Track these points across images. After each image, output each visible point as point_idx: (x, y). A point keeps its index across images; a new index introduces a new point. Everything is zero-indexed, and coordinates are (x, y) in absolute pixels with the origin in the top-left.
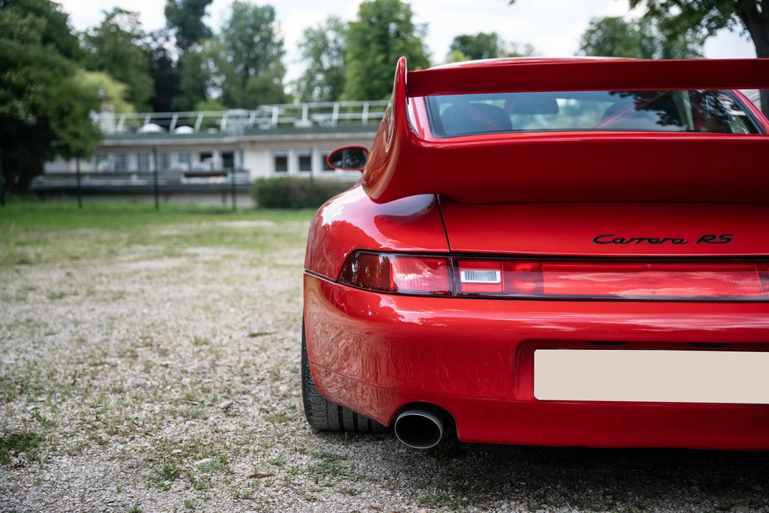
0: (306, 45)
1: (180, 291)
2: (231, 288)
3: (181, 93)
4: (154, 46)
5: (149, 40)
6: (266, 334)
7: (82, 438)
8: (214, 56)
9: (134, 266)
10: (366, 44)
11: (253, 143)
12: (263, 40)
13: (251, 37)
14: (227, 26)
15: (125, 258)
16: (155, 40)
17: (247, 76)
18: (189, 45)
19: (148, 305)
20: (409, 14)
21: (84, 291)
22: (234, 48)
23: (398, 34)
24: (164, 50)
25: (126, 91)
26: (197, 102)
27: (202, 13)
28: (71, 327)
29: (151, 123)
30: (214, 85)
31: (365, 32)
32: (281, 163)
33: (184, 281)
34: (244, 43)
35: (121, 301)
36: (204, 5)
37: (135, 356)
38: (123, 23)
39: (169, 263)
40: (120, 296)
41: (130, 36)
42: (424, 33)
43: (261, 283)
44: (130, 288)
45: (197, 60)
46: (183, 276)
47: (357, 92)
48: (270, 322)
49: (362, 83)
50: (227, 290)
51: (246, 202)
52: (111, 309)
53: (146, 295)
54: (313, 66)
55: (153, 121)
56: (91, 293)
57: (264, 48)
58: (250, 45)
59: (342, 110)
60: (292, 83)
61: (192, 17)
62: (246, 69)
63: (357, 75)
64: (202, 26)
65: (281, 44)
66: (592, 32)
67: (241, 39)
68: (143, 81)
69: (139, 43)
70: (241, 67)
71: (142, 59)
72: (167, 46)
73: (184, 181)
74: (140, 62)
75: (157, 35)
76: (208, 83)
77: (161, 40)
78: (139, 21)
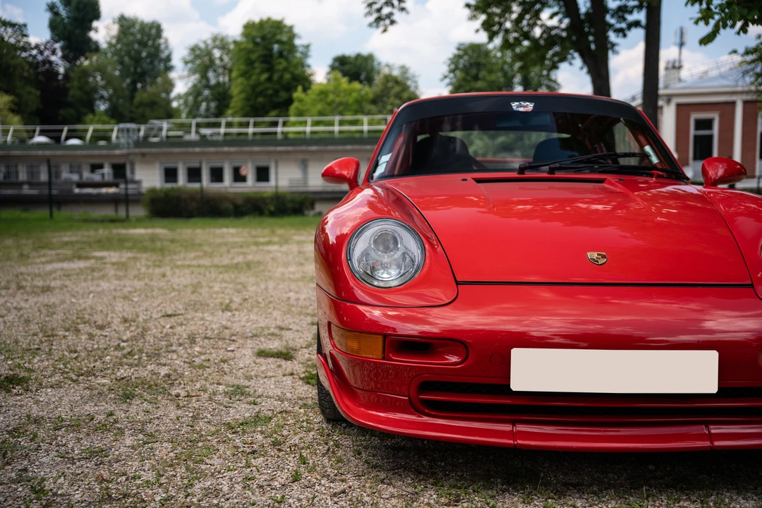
0: (192, 62)
1: (98, 286)
2: (142, 283)
3: (68, 105)
4: (40, 58)
5: (34, 52)
6: (179, 315)
7: (57, 377)
8: (101, 69)
9: (49, 267)
10: (250, 63)
11: (143, 155)
12: (149, 55)
13: (139, 53)
14: (114, 41)
15: (38, 260)
16: (41, 53)
17: (135, 89)
18: (76, 58)
19: (73, 296)
20: (292, 36)
21: (13, 286)
22: (122, 63)
23: (281, 54)
24: (51, 63)
25: (13, 102)
26: (85, 114)
27: (90, 29)
28: (14, 312)
29: (40, 135)
30: (102, 97)
31: (250, 52)
32: (170, 175)
33: (99, 278)
34: (131, 58)
35: (49, 293)
36: (91, 21)
37: (78, 331)
38: (7, 35)
39: (81, 264)
40: (47, 290)
41: (14, 48)
42: (306, 55)
43: (166, 279)
44: (53, 284)
45: (85, 73)
46: (96, 274)
47: (242, 109)
48: (181, 307)
49: (247, 99)
50: (138, 284)
51: (139, 211)
52: (43, 299)
53: (69, 289)
54: (200, 82)
55: (42, 133)
56: (20, 287)
57: (152, 62)
58: (137, 60)
59: (229, 125)
60: (179, 97)
61: (77, 31)
62: (134, 83)
63: (241, 92)
64: (90, 40)
65: (168, 59)
66: (458, 57)
67: (128, 54)
68: (30, 93)
69: (24, 55)
70: (128, 81)
71: (28, 71)
72: (53, 58)
73: (77, 191)
74: (26, 74)
75: (42, 47)
76: (96, 96)
77: (47, 53)
78: (24, 33)
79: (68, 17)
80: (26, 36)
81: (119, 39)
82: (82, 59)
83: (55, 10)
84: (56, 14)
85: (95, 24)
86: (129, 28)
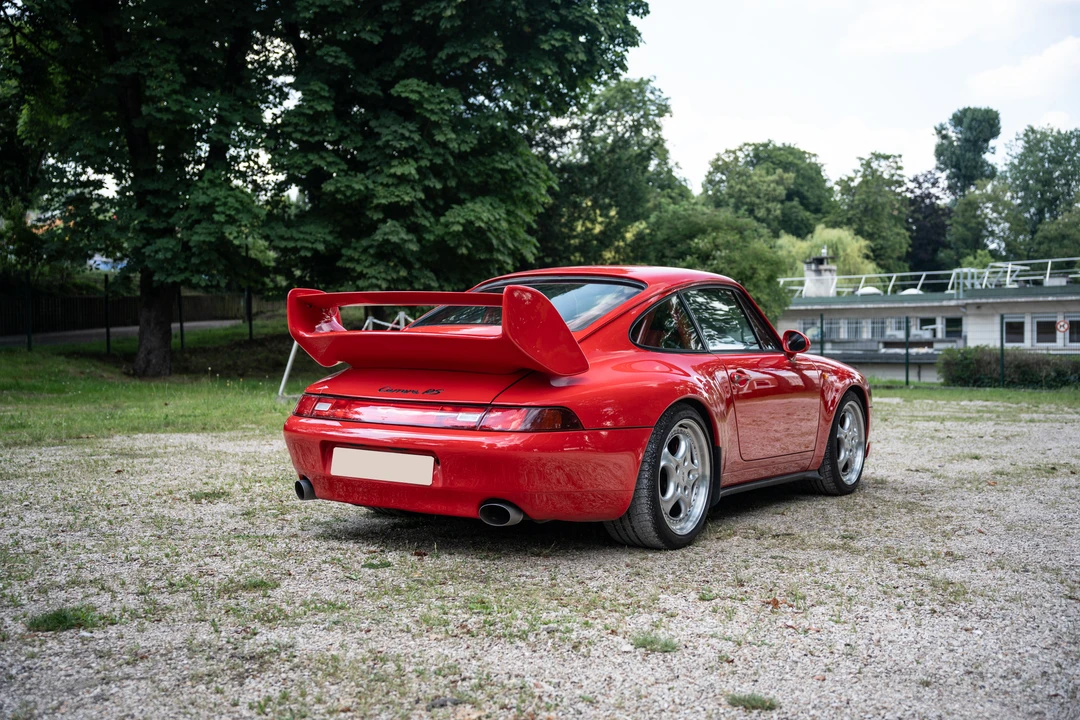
3: (947, 246)
4: (918, 192)
5: (911, 185)
8: (995, 199)
12: (1064, 175)
13: (1050, 172)
14: (1016, 162)
16: (920, 186)
17: (1041, 220)
18: (965, 187)
22: (1025, 188)
24: (929, 196)
25: (868, 247)
26: (968, 254)
27: (983, 150)
30: (992, 233)
32: (1014, 331)
34: (1037, 181)
36: (986, 141)
38: (884, 169)
41: (890, 183)
45: (973, 205)
55: (871, 282)
57: (1068, 184)
58: (1047, 182)
61: (969, 155)
62: (1040, 212)
64: (985, 163)
67: (1034, 175)
68: (898, 234)
69: (899, 190)
70: (1033, 210)
71: (898, 209)
72: (933, 191)
73: (883, 351)
74: (896, 213)
75: (921, 180)
76: (985, 233)
77: (925, 185)
78: (900, 164)
79: (959, 139)
80: (900, 168)
81: (1023, 158)
82: (972, 188)
83: (944, 132)
84: (945, 137)
85: (992, 143)
86: (1039, 141)
